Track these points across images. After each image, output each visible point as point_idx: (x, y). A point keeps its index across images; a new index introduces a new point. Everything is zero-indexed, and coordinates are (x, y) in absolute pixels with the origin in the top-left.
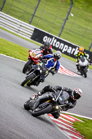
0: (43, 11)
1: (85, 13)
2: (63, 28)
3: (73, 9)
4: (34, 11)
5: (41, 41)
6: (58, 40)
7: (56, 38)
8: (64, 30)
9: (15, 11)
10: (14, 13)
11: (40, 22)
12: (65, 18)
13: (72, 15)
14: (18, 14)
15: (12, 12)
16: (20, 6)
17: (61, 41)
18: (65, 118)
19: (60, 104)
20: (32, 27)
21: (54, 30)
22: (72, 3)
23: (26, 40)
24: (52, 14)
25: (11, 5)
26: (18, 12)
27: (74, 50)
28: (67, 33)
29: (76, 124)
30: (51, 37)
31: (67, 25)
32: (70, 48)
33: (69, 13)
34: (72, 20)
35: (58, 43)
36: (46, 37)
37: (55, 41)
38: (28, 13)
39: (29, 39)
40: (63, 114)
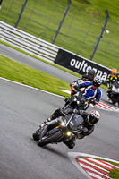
0: (70, 27)
2: (96, 48)
3: (108, 24)
4: (58, 27)
5: (67, 65)
6: (89, 64)
7: (86, 61)
8: (97, 51)
9: (33, 27)
10: (33, 30)
11: (66, 41)
13: (108, 32)
14: (37, 31)
15: (30, 29)
16: (40, 20)
17: (93, 66)
18: (99, 165)
20: (56, 48)
21: (84, 51)
22: (108, 17)
23: (49, 64)
24: (81, 31)
25: (29, 19)
26: (38, 28)
28: (101, 55)
29: (114, 173)
30: (81, 60)
31: (102, 45)
32: (105, 74)
33: (103, 30)
34: (108, 39)
35: (90, 67)
36: (74, 60)
37: (86, 65)
38: (51, 30)
39: (52, 62)
40: (98, 159)
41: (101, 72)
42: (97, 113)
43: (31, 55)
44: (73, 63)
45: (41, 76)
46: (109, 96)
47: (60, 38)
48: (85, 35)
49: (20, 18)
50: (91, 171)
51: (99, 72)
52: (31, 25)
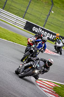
0: (32, 9)
1: (62, 11)
2: (46, 21)
3: (53, 8)
4: (26, 9)
5: (31, 30)
6: (43, 29)
7: (41, 28)
8: (47, 23)
9: (13, 9)
10: (13, 11)
11: (31, 17)
12: (48, 14)
13: (53, 12)
16: (16, 6)
17: (45, 30)
18: (48, 84)
19: (38, 69)
20: (25, 21)
21: (40, 23)
22: (53, 4)
25: (10, 5)
26: (15, 10)
27: (54, 36)
28: (49, 24)
29: (56, 88)
30: (38, 27)
31: (50, 19)
33: (50, 11)
34: (53, 16)
36: (34, 27)
37: (41, 30)
38: (22, 11)
39: (23, 29)
40: (47, 81)
41: (49, 34)
42: (52, 60)
43: (11, 25)
44: (34, 29)
45: (17, 36)
46: (55, 48)
47: (27, 15)
48: (40, 14)
49: (5, 4)
50: (43, 87)
51: (48, 34)
52: (11, 8)
